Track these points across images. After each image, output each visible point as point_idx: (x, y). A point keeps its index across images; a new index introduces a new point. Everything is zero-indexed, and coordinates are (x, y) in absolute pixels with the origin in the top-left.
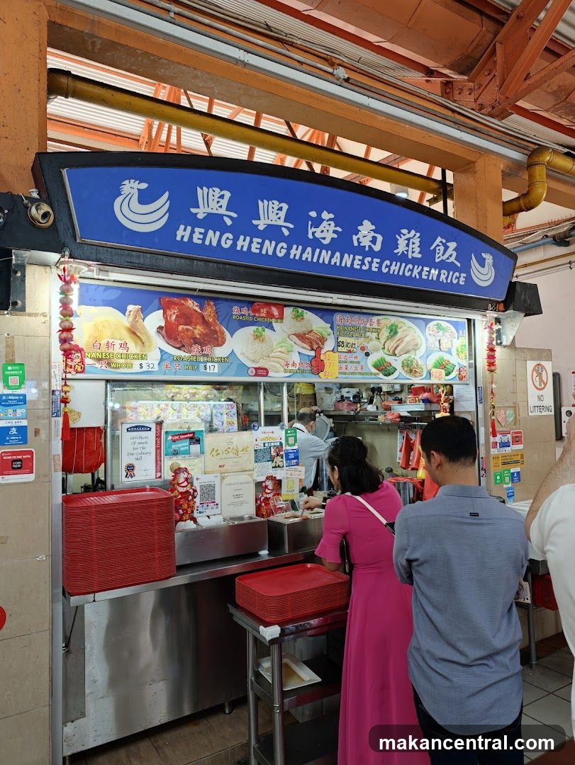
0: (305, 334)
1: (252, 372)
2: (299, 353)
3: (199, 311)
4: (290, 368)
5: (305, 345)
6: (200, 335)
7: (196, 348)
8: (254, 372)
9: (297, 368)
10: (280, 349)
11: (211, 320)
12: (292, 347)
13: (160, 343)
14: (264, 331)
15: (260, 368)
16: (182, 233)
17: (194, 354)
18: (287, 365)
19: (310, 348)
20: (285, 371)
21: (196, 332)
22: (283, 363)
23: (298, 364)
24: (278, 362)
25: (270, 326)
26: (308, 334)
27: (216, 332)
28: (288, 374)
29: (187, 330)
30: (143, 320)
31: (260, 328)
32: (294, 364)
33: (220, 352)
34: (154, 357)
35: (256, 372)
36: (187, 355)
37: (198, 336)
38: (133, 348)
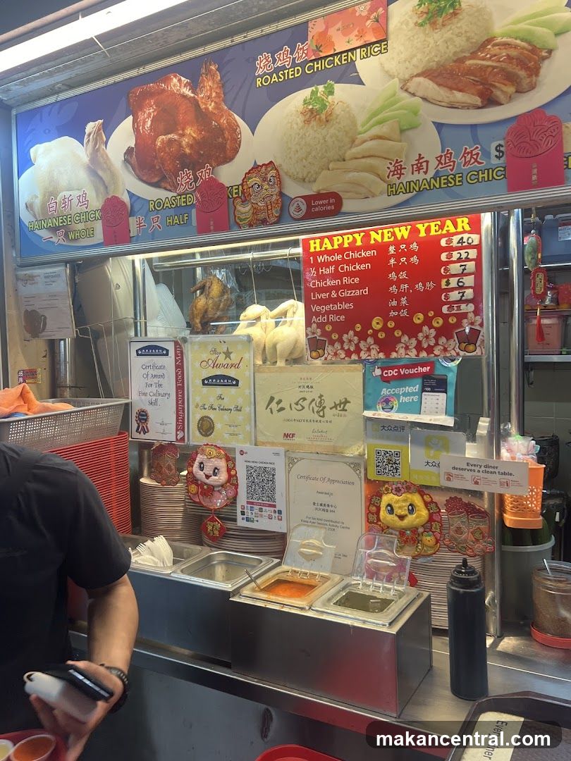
0: (460, 61)
1: (299, 209)
2: (439, 126)
3: (189, 93)
4: (408, 177)
5: (459, 96)
6: (191, 146)
8: (304, 208)
9: (431, 173)
10: (376, 131)
11: (211, 107)
12: (416, 113)
14: (331, 93)
15: (319, 196)
17: (181, 189)
18: (398, 170)
19: (478, 101)
20: (393, 190)
21: (185, 141)
22: (384, 166)
23: (433, 164)
24: (371, 170)
26: (474, 55)
27: (220, 130)
28: (402, 197)
29: (170, 141)
30: (106, 143)
31: (321, 88)
32: (420, 165)
35: (309, 207)
36: (170, 195)
37: (188, 151)
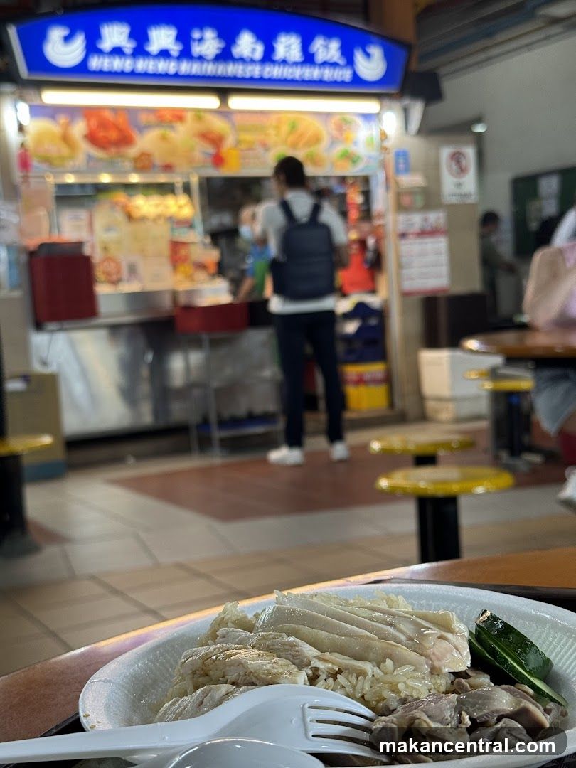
0: (205, 133)
2: (201, 152)
5: (206, 144)
7: (113, 150)
12: (194, 147)
13: (85, 148)
14: (167, 132)
16: (95, 63)
25: (172, 127)
26: (209, 133)
31: (164, 129)
33: (133, 151)
34: (80, 160)
36: (106, 155)
38: (65, 151)
